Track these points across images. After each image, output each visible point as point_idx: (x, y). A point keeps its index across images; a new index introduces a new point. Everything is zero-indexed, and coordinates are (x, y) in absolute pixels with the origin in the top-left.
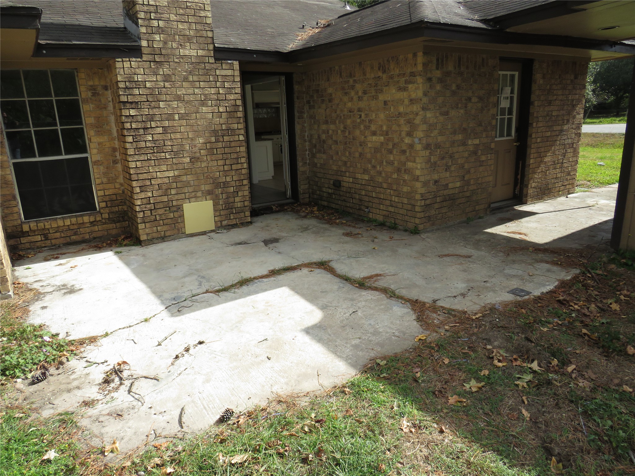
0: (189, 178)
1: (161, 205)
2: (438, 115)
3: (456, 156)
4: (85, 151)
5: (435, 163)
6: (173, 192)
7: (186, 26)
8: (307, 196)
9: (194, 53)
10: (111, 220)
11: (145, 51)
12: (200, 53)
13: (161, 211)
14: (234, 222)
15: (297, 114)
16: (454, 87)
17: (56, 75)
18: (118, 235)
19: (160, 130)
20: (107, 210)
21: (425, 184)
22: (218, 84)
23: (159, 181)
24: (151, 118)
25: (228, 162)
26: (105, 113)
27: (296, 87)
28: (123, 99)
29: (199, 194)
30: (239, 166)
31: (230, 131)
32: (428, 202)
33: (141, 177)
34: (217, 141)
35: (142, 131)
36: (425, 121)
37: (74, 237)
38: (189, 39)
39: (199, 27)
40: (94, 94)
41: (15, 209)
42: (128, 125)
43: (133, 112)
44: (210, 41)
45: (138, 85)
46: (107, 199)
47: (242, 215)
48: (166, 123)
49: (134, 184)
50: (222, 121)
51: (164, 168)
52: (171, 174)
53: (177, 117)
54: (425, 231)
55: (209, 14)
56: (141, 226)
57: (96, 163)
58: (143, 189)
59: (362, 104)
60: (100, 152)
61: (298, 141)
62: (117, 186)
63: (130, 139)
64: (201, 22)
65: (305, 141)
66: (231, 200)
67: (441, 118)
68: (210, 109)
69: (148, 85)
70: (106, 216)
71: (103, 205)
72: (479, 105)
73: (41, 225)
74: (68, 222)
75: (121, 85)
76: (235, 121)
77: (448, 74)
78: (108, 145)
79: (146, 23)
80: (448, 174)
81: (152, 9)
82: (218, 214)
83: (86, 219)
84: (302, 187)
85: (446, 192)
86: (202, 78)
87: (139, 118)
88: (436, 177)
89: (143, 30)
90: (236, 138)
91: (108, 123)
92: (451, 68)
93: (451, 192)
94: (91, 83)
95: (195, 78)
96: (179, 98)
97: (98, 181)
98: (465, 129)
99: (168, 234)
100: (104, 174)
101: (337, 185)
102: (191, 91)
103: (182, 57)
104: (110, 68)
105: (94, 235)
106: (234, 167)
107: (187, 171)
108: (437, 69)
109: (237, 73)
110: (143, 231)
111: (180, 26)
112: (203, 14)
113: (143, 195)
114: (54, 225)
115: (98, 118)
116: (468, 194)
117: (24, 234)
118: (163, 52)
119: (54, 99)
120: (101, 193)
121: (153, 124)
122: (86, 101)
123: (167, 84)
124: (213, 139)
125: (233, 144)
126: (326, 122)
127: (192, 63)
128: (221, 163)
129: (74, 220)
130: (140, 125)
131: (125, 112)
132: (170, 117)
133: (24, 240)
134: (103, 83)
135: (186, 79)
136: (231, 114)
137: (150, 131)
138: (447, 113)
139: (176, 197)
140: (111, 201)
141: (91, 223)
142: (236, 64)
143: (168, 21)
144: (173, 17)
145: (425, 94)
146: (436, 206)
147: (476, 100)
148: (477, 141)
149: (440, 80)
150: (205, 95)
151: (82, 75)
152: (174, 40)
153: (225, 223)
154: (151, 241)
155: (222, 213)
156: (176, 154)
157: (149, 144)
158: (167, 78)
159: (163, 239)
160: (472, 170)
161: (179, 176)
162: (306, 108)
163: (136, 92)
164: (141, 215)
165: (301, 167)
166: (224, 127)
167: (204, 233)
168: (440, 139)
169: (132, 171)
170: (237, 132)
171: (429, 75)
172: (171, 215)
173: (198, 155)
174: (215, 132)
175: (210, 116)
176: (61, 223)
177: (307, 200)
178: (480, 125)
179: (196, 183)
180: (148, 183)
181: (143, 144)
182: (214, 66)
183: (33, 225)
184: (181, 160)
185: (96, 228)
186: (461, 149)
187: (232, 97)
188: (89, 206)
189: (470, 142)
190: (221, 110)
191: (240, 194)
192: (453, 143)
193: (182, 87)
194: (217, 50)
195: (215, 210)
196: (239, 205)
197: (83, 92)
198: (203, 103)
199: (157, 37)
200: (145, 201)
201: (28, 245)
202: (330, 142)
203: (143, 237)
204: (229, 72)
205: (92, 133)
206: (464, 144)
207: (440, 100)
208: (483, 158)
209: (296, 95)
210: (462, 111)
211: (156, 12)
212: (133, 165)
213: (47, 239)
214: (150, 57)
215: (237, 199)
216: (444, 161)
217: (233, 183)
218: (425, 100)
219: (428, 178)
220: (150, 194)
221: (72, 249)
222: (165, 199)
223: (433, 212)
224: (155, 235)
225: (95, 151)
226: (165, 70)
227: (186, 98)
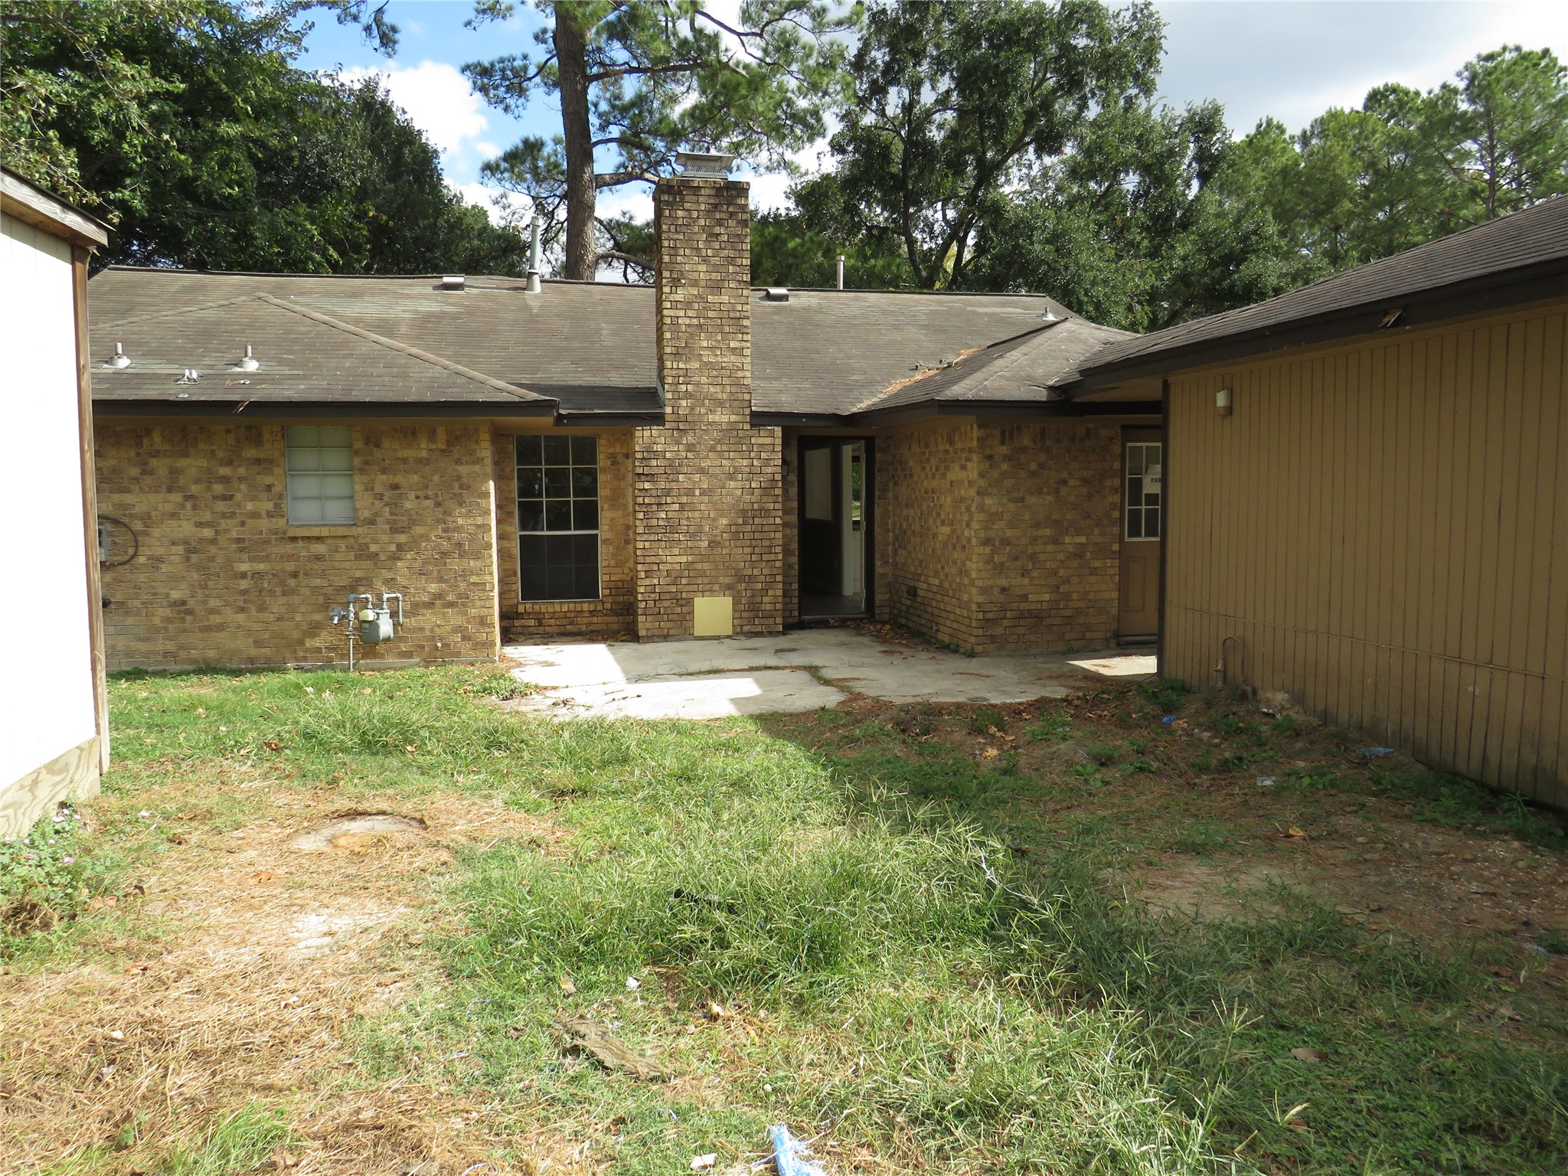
0: (706, 566)
1: (668, 596)
2: (1004, 501)
3: (1042, 557)
4: (596, 527)
5: (1002, 564)
6: (684, 581)
7: (718, 389)
8: (887, 610)
9: (725, 419)
10: (614, 612)
11: (668, 418)
12: (733, 418)
13: (666, 604)
14: (759, 629)
15: (877, 493)
16: (1033, 466)
17: (577, 440)
18: (619, 632)
19: (676, 507)
20: (610, 599)
21: (984, 591)
22: (753, 455)
23: (669, 567)
24: (668, 492)
25: (757, 550)
26: (622, 484)
27: (878, 456)
28: (640, 470)
29: (716, 587)
30: (772, 557)
31: (764, 512)
32: (990, 616)
33: (648, 560)
34: (745, 523)
35: (655, 507)
36: (982, 509)
37: (569, 627)
38: (720, 403)
39: (734, 389)
40: (613, 463)
41: (514, 587)
42: (640, 500)
43: (647, 485)
44: (746, 404)
45: (656, 455)
46: (612, 585)
47: (771, 621)
48: (684, 499)
49: (640, 567)
50: (754, 499)
51: (676, 551)
52: (684, 559)
53: (697, 492)
54: (984, 654)
55: (748, 374)
56: (641, 619)
57: (604, 541)
58: (648, 574)
59: (935, 484)
60: (611, 529)
61: (877, 530)
62: (626, 571)
63: (641, 516)
64: (738, 383)
65: (888, 531)
66: (758, 599)
67: (1012, 506)
68: (739, 484)
69: (668, 455)
70: (609, 606)
71: (607, 592)
72: (1084, 490)
73: (537, 608)
74: (565, 608)
75: (639, 456)
76: (771, 499)
77: (1023, 449)
78: (621, 521)
79: (673, 388)
80: (1026, 581)
81: (681, 373)
82: (738, 615)
83: (585, 607)
84: (879, 597)
85: (1023, 606)
86: (733, 448)
87: (654, 493)
88: (1004, 583)
89: (669, 396)
90: (771, 520)
91: (625, 496)
92: (1026, 441)
93: (1033, 607)
94: (611, 451)
95: (725, 448)
96: (702, 471)
97: (605, 563)
98: (1057, 522)
99: (672, 632)
100: (613, 555)
101: (913, 592)
102: (718, 463)
103: (710, 424)
104: (632, 435)
105: (591, 628)
106: (765, 557)
107: (703, 558)
108: (1003, 443)
109: (779, 441)
110: (644, 625)
111: (712, 389)
112: (740, 374)
113: (647, 582)
114: (551, 610)
115: (614, 490)
116: (1068, 613)
117: (519, 616)
118: (689, 418)
119: (571, 467)
120: (606, 578)
121: (669, 500)
122: (604, 470)
123: (690, 455)
124: (740, 521)
125: (766, 528)
126: (907, 506)
127: (722, 431)
128: (747, 550)
129: (572, 606)
130: (653, 500)
131: (639, 485)
132: (690, 492)
133: (517, 623)
134: (624, 451)
135: (712, 449)
136: (766, 490)
137: (664, 507)
138: (1022, 500)
139: (687, 588)
140: (617, 589)
141: (591, 612)
142: (778, 431)
143: (698, 384)
144: (704, 380)
145: (982, 475)
146: (1006, 623)
147: (1078, 483)
148: (1083, 540)
149: (1008, 458)
150: (735, 467)
151: (603, 442)
152: (703, 405)
153: (746, 628)
154: (651, 639)
155: (744, 615)
156: (693, 536)
157: (661, 523)
158: (690, 448)
159: (666, 638)
160: (1075, 580)
161: (692, 563)
162: (891, 484)
163: (654, 462)
164: (642, 605)
165: (879, 569)
166: (756, 506)
167: (717, 638)
168: (1009, 533)
169: (639, 553)
170: (773, 513)
171: (988, 452)
172: (679, 610)
173: (719, 538)
174: (743, 512)
175: (739, 492)
176: (557, 608)
177: (887, 617)
178: (1088, 516)
179: (714, 573)
180: (655, 567)
181: (654, 522)
182: (750, 433)
183: (529, 606)
184: (697, 544)
185: (595, 619)
186: (1050, 548)
187: (769, 470)
188: (591, 591)
189: (1067, 540)
190: (754, 485)
191: (770, 592)
192: (1034, 540)
193: (707, 457)
194: (753, 414)
195: (734, 611)
196: (768, 607)
197: (602, 461)
198: (731, 477)
199: (684, 403)
200: (649, 589)
201: (520, 630)
202: (909, 533)
203: (642, 633)
204: (769, 440)
205: (606, 507)
206: (1056, 542)
207: (1009, 482)
208: (1097, 564)
209: (877, 466)
210: (1050, 498)
211: (685, 376)
212: (640, 545)
213: (540, 625)
214: (674, 425)
215: (766, 600)
216: (1019, 563)
217: (762, 578)
218: (982, 482)
219: (990, 583)
220: (656, 581)
221: (565, 639)
222: (673, 589)
223: (1000, 631)
224: (656, 632)
225: (606, 528)
226: (690, 438)
227: (711, 471)
